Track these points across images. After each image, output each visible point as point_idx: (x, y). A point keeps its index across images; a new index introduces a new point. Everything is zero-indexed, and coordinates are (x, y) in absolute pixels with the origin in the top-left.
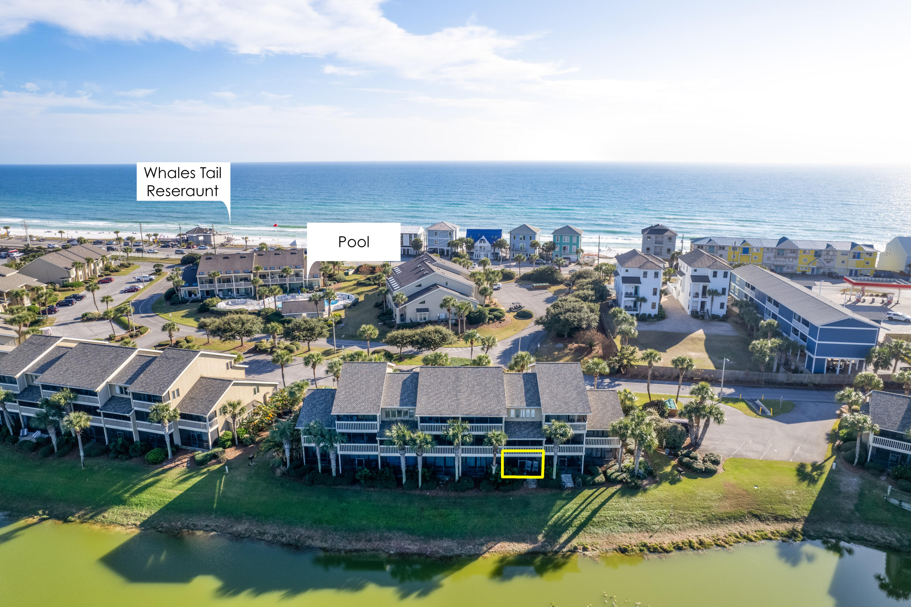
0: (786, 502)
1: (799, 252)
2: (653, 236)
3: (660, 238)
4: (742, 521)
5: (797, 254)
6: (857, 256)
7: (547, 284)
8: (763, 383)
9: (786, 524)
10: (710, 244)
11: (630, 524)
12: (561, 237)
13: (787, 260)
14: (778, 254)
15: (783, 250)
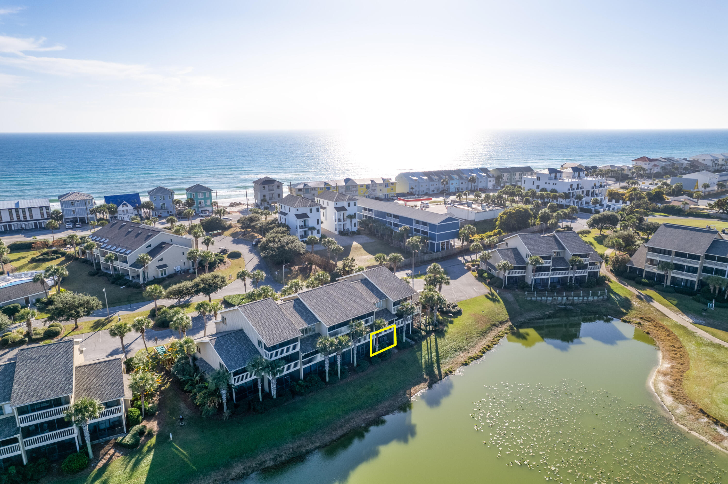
1: (358, 187)
4: (491, 330)
6: (387, 186)
7: (220, 231)
8: (419, 263)
9: (506, 324)
10: (306, 187)
11: (456, 351)
12: (196, 193)
13: (352, 192)
14: (347, 189)
15: (350, 186)
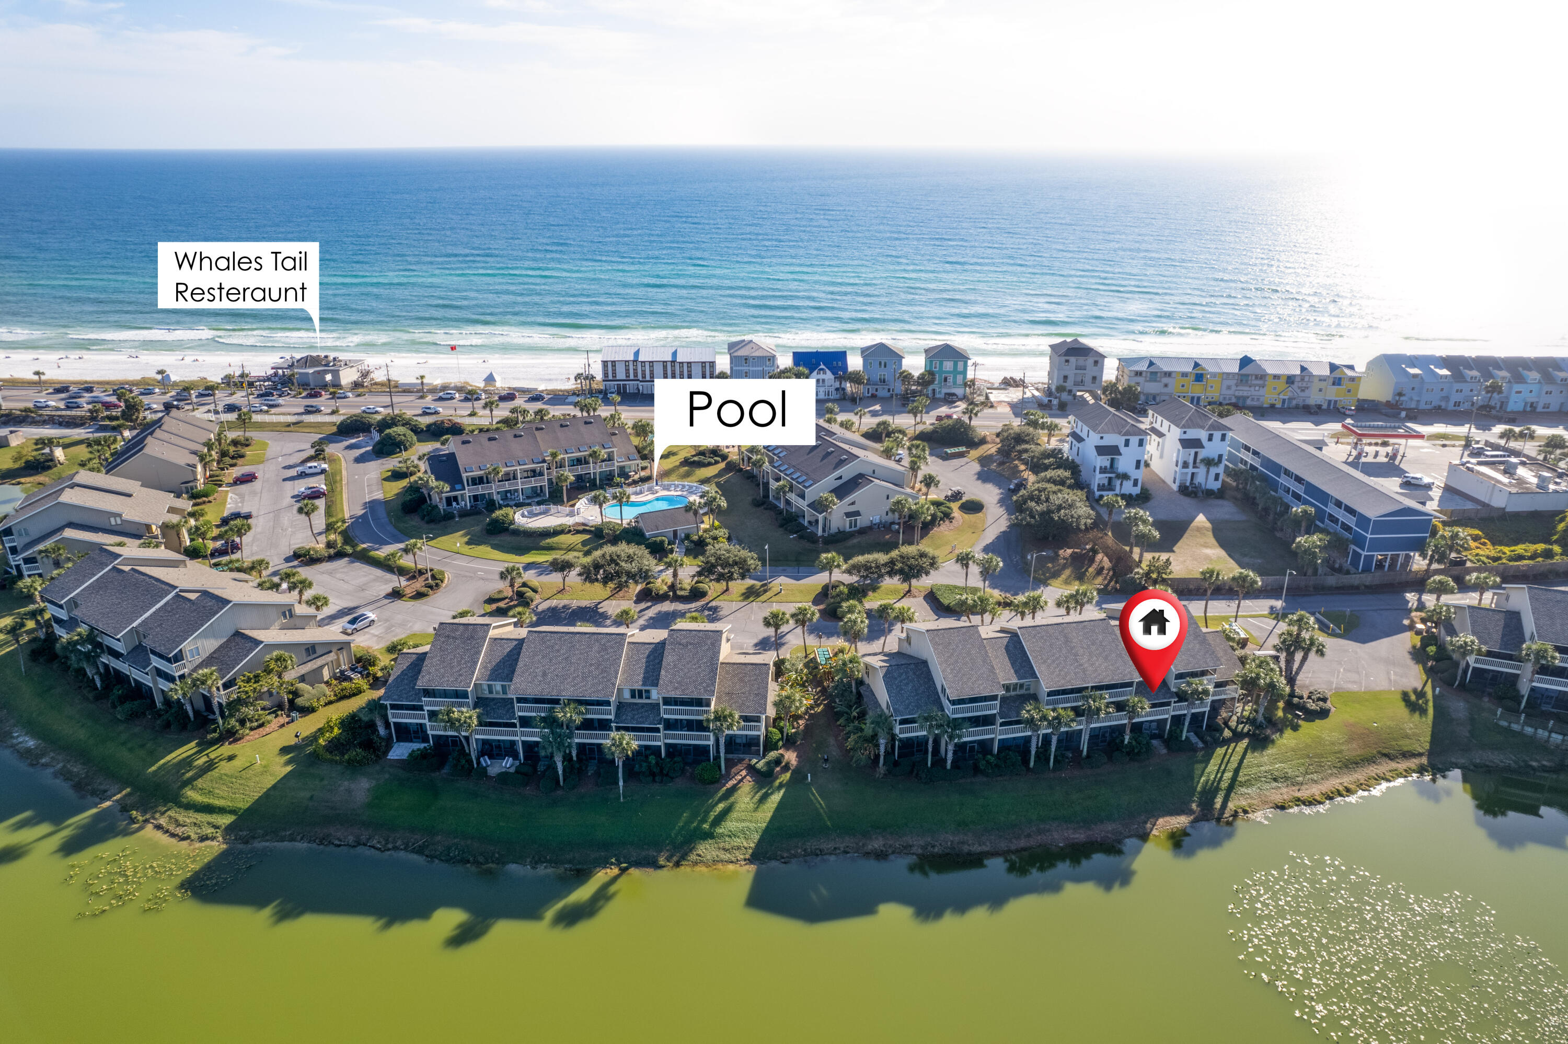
0: (1407, 736)
1: (1267, 378)
2: (1073, 359)
3: (1081, 361)
4: (1374, 763)
5: (1265, 381)
6: (1337, 382)
7: (963, 449)
9: (1414, 760)
10: (1152, 369)
13: (1252, 389)
14: (1239, 380)
15: (1247, 375)
